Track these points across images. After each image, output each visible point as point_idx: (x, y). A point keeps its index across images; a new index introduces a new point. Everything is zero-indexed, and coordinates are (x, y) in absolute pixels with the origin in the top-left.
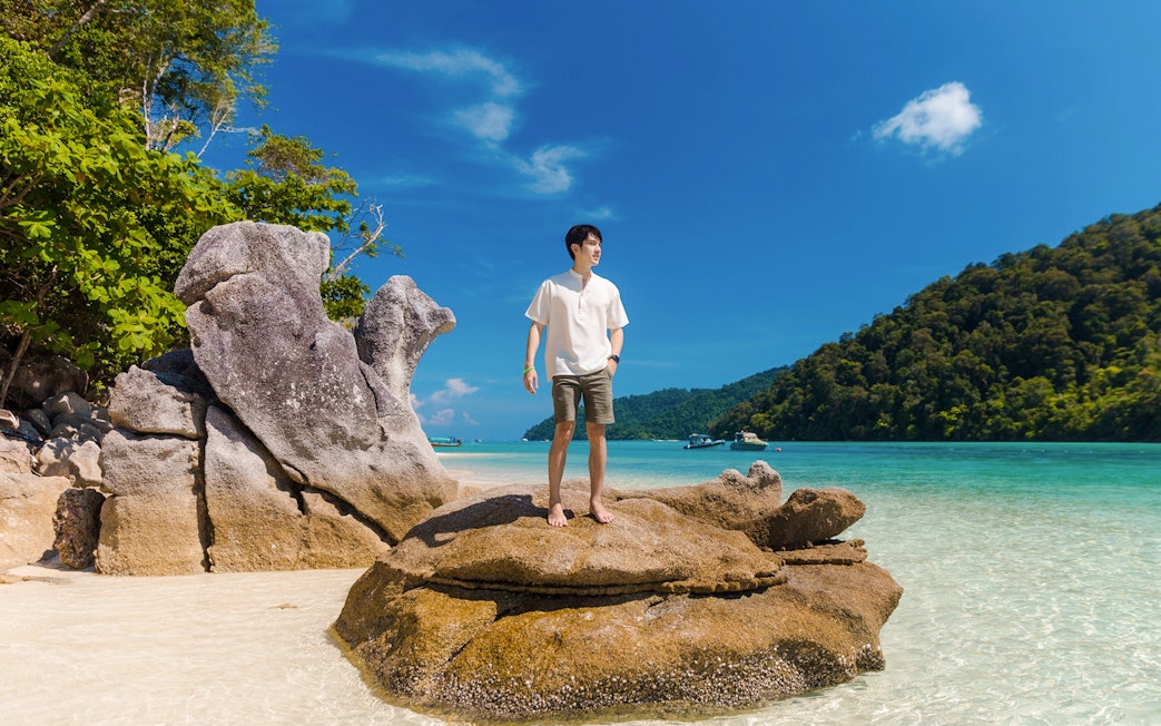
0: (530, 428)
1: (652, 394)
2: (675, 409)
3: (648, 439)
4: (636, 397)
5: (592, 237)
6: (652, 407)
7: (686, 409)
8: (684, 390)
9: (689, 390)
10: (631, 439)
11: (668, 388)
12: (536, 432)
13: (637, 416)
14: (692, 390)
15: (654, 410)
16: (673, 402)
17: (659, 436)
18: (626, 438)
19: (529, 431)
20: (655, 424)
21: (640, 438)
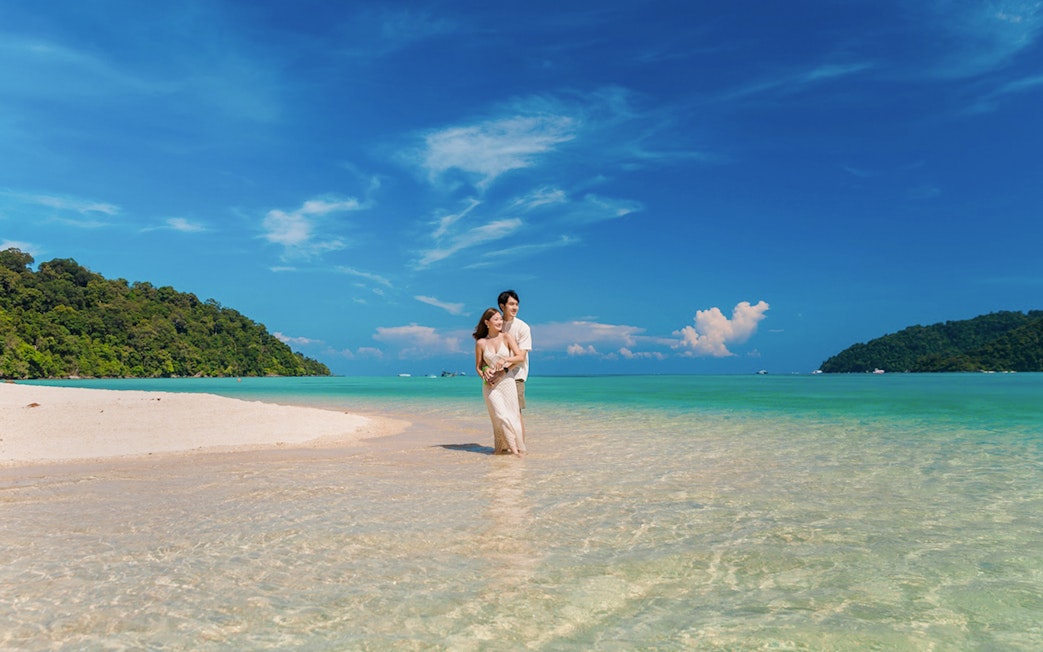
0: (826, 360)
1: (976, 319)
2: (1010, 335)
3: (975, 371)
4: (954, 323)
5: (511, 299)
6: (977, 333)
7: (1025, 333)
8: (1019, 313)
9: (1026, 313)
10: (953, 371)
11: (996, 311)
12: (834, 363)
13: (957, 344)
14: (1030, 313)
15: (979, 337)
16: (1005, 328)
17: (990, 366)
18: (945, 369)
19: (825, 363)
20: (982, 353)
21: (965, 369)
